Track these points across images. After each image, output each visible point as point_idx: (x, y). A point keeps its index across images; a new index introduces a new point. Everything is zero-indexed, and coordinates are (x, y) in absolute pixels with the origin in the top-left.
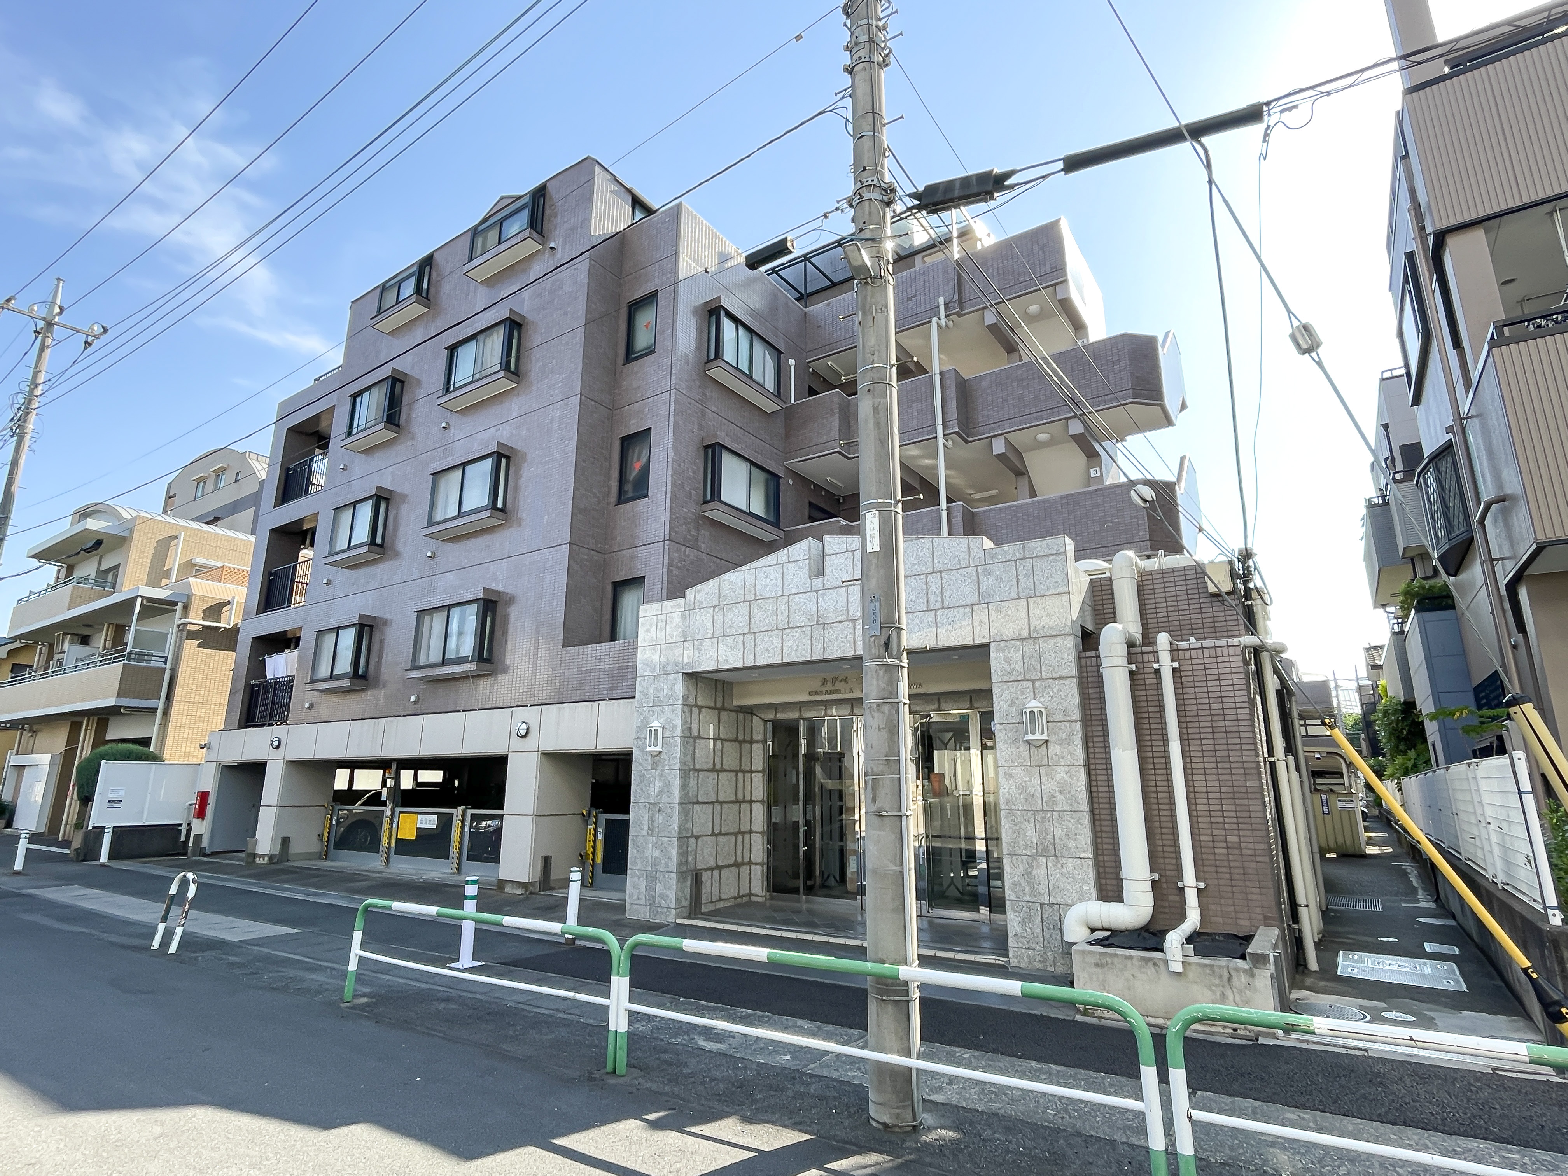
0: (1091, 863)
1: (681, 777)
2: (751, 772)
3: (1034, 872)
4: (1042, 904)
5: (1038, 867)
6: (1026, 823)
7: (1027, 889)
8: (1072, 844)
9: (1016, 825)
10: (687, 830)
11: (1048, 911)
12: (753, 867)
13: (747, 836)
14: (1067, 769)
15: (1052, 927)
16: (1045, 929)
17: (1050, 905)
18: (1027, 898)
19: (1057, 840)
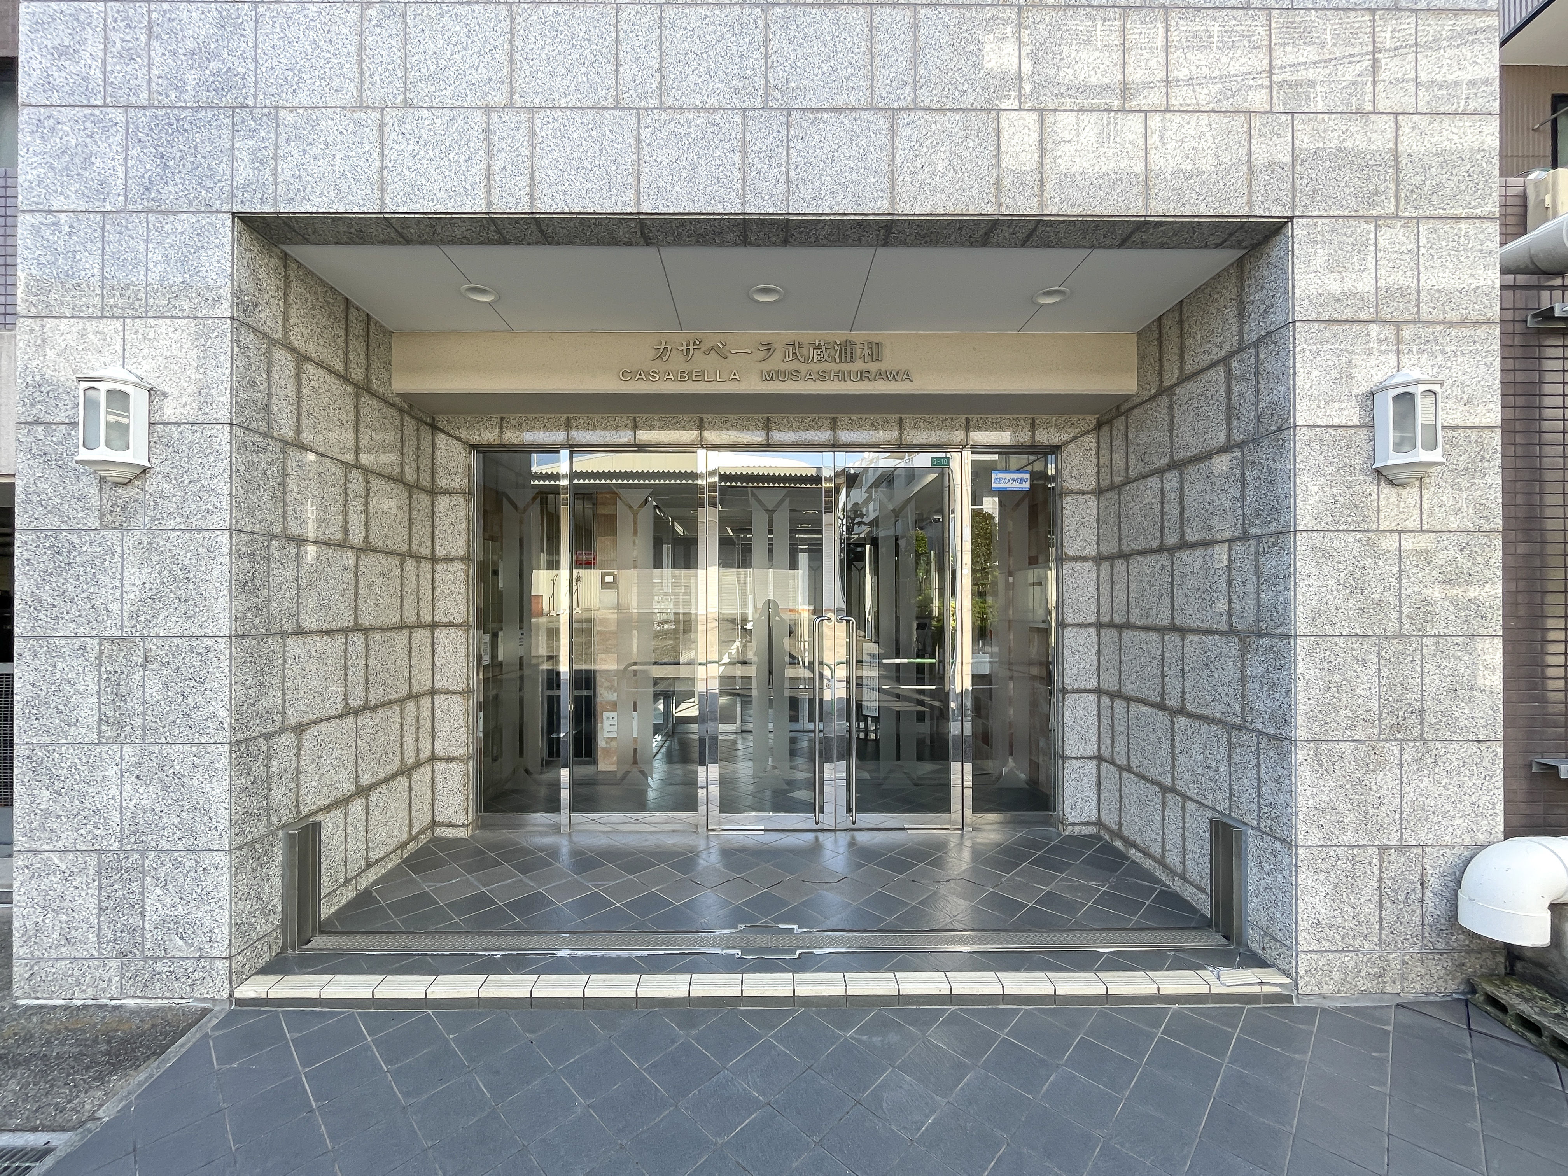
0: (1500, 750)
1: (236, 555)
2: (434, 560)
3: (1371, 779)
4: (1383, 849)
5: (1379, 767)
6: (1359, 667)
7: (1350, 818)
8: (1462, 710)
9: (1331, 672)
10: (266, 716)
11: (1397, 862)
12: (440, 766)
13: (426, 702)
14: (1463, 538)
15: (1401, 897)
16: (1388, 904)
17: (1401, 849)
18: (1349, 838)
19: (1428, 703)
